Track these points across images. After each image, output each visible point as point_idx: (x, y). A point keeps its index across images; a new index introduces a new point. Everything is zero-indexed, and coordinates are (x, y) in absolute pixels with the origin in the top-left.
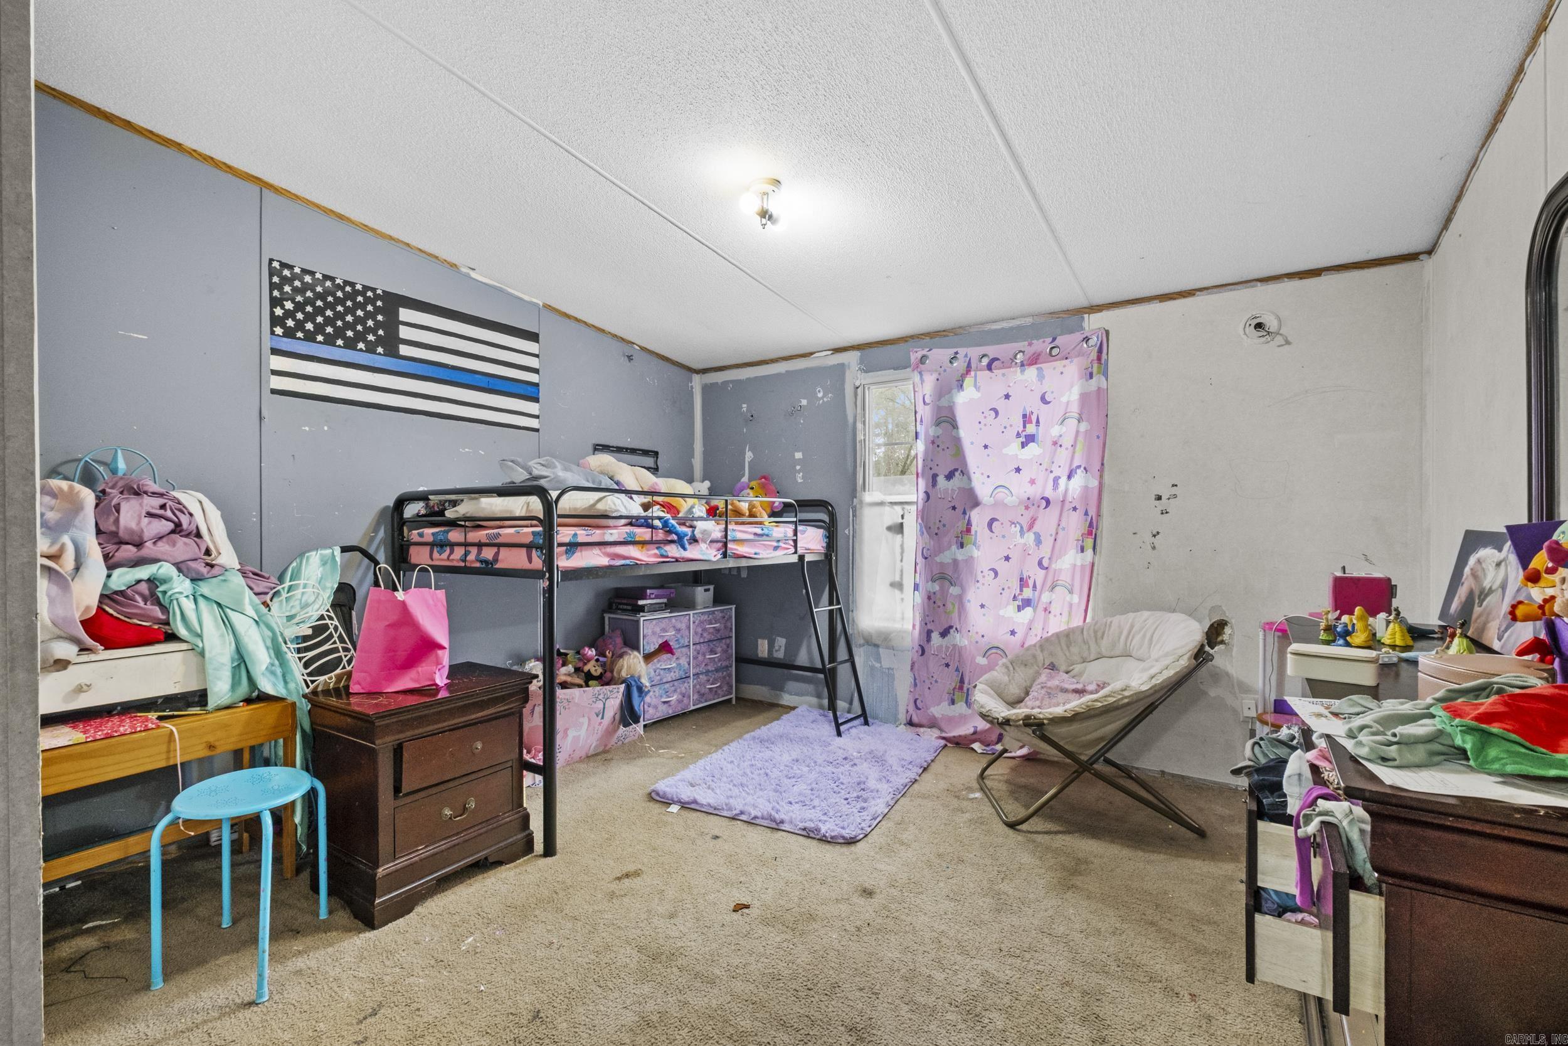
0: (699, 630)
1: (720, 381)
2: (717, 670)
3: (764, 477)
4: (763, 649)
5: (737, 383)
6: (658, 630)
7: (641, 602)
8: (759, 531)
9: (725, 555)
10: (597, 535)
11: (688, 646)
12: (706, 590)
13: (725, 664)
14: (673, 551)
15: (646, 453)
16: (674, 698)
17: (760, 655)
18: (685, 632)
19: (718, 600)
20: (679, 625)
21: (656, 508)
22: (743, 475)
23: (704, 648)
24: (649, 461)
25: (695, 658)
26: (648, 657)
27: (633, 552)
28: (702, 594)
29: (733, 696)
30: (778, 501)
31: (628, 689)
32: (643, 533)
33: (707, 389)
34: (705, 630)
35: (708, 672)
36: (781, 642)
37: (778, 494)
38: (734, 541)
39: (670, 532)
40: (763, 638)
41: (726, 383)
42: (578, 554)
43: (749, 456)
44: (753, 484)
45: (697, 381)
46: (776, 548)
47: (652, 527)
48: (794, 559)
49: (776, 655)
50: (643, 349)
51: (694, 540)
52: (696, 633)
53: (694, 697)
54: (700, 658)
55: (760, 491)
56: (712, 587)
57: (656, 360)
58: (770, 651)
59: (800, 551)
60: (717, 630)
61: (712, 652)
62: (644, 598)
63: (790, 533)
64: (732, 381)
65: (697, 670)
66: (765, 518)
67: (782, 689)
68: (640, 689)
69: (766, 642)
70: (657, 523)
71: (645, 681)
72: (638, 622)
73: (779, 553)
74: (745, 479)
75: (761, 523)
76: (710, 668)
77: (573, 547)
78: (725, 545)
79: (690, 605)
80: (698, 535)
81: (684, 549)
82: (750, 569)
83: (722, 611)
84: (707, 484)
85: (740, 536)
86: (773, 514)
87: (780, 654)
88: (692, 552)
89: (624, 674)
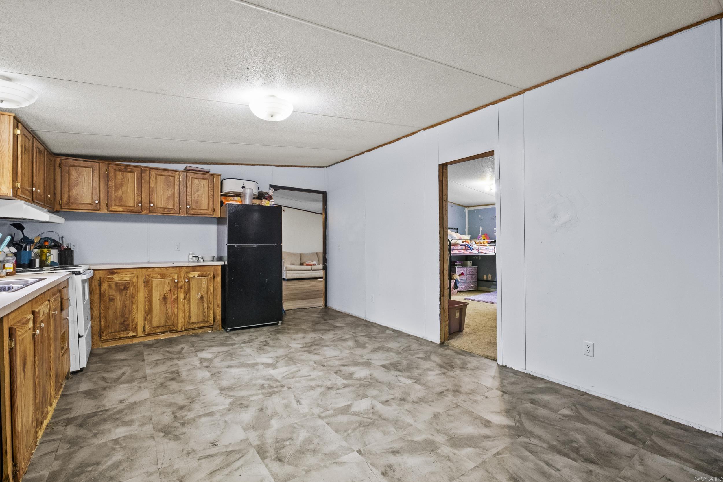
0: (469, 271)
1: (473, 209)
2: (473, 282)
3: (486, 234)
4: (485, 277)
5: (478, 210)
6: (460, 270)
7: (456, 264)
8: (486, 247)
9: (479, 252)
10: (456, 248)
11: (466, 275)
12: (470, 262)
13: (475, 281)
14: (469, 251)
15: (455, 228)
16: (463, 286)
17: (484, 279)
18: (465, 271)
19: (473, 265)
20: (464, 270)
21: (465, 242)
22: (480, 234)
23: (470, 276)
24: (455, 230)
25: (468, 278)
26: (459, 275)
27: (462, 251)
28: (469, 263)
29: (477, 289)
30: (489, 240)
31: (456, 281)
32: (464, 247)
33: (469, 211)
34: (470, 272)
35: (471, 282)
36: (490, 276)
37: (490, 239)
38: (481, 250)
39: (468, 247)
40: (485, 275)
41: (474, 210)
42: (454, 251)
43: (481, 229)
44: (483, 236)
45: (467, 210)
46: (490, 251)
47: (466, 246)
48: (494, 254)
49: (489, 279)
50: (454, 203)
51: (473, 249)
52: (468, 272)
53: (468, 287)
54: (469, 278)
55: (485, 238)
56: (471, 262)
57: (457, 206)
58: (487, 278)
59: (496, 252)
60: (473, 272)
61: (472, 277)
62: (456, 263)
63: (493, 248)
64: (476, 210)
65: (468, 281)
66: (487, 244)
67: (490, 287)
68: (458, 281)
69: (486, 276)
70: (466, 245)
71: (459, 280)
72: (456, 268)
73: (490, 252)
74: (480, 235)
75: (486, 246)
76: (471, 281)
77: (453, 250)
78: (479, 250)
79: (466, 265)
80: (474, 248)
81: (471, 250)
82: (481, 256)
83: (474, 267)
84: (470, 236)
85: (482, 248)
86: (488, 243)
87: (490, 279)
88: (473, 251)
89: (454, 278)
